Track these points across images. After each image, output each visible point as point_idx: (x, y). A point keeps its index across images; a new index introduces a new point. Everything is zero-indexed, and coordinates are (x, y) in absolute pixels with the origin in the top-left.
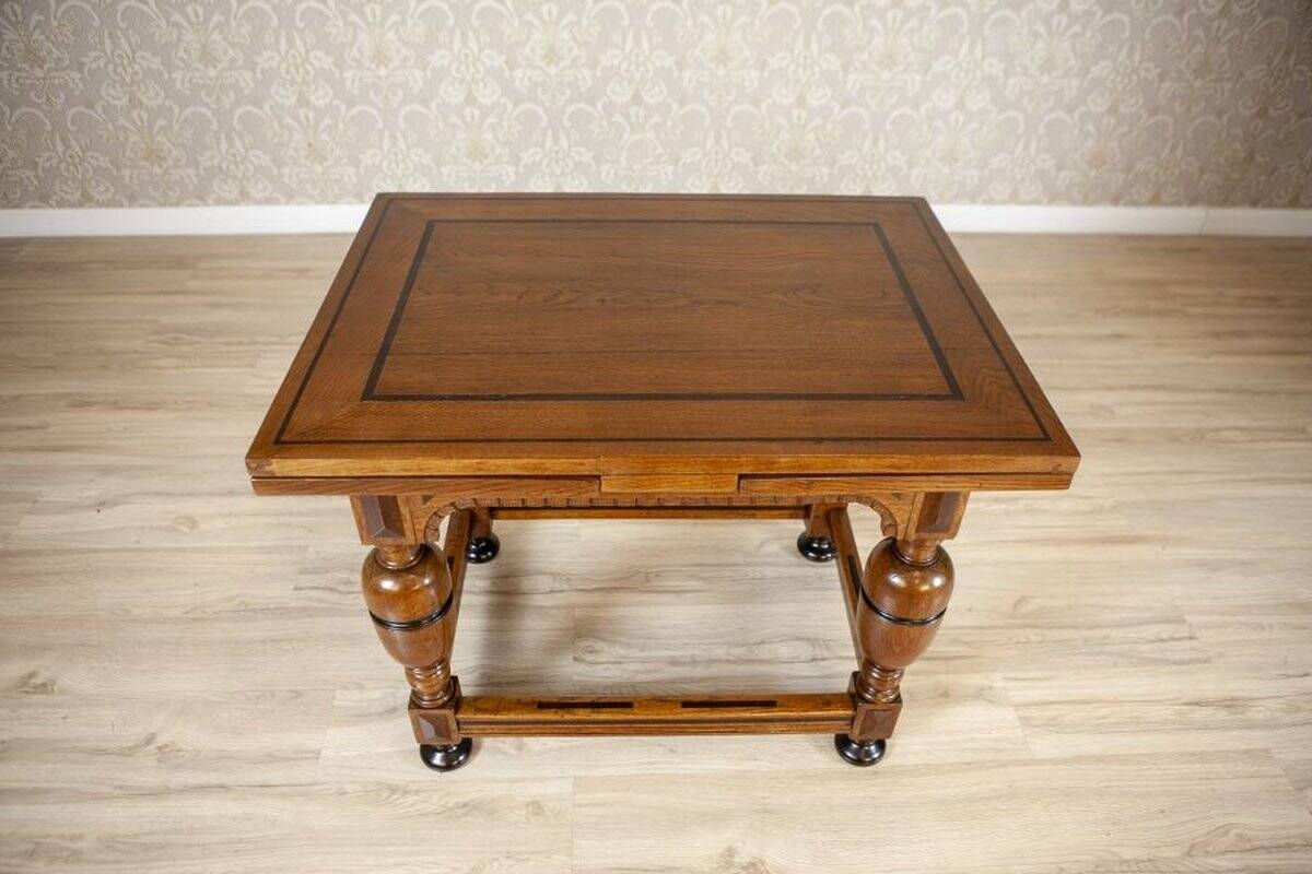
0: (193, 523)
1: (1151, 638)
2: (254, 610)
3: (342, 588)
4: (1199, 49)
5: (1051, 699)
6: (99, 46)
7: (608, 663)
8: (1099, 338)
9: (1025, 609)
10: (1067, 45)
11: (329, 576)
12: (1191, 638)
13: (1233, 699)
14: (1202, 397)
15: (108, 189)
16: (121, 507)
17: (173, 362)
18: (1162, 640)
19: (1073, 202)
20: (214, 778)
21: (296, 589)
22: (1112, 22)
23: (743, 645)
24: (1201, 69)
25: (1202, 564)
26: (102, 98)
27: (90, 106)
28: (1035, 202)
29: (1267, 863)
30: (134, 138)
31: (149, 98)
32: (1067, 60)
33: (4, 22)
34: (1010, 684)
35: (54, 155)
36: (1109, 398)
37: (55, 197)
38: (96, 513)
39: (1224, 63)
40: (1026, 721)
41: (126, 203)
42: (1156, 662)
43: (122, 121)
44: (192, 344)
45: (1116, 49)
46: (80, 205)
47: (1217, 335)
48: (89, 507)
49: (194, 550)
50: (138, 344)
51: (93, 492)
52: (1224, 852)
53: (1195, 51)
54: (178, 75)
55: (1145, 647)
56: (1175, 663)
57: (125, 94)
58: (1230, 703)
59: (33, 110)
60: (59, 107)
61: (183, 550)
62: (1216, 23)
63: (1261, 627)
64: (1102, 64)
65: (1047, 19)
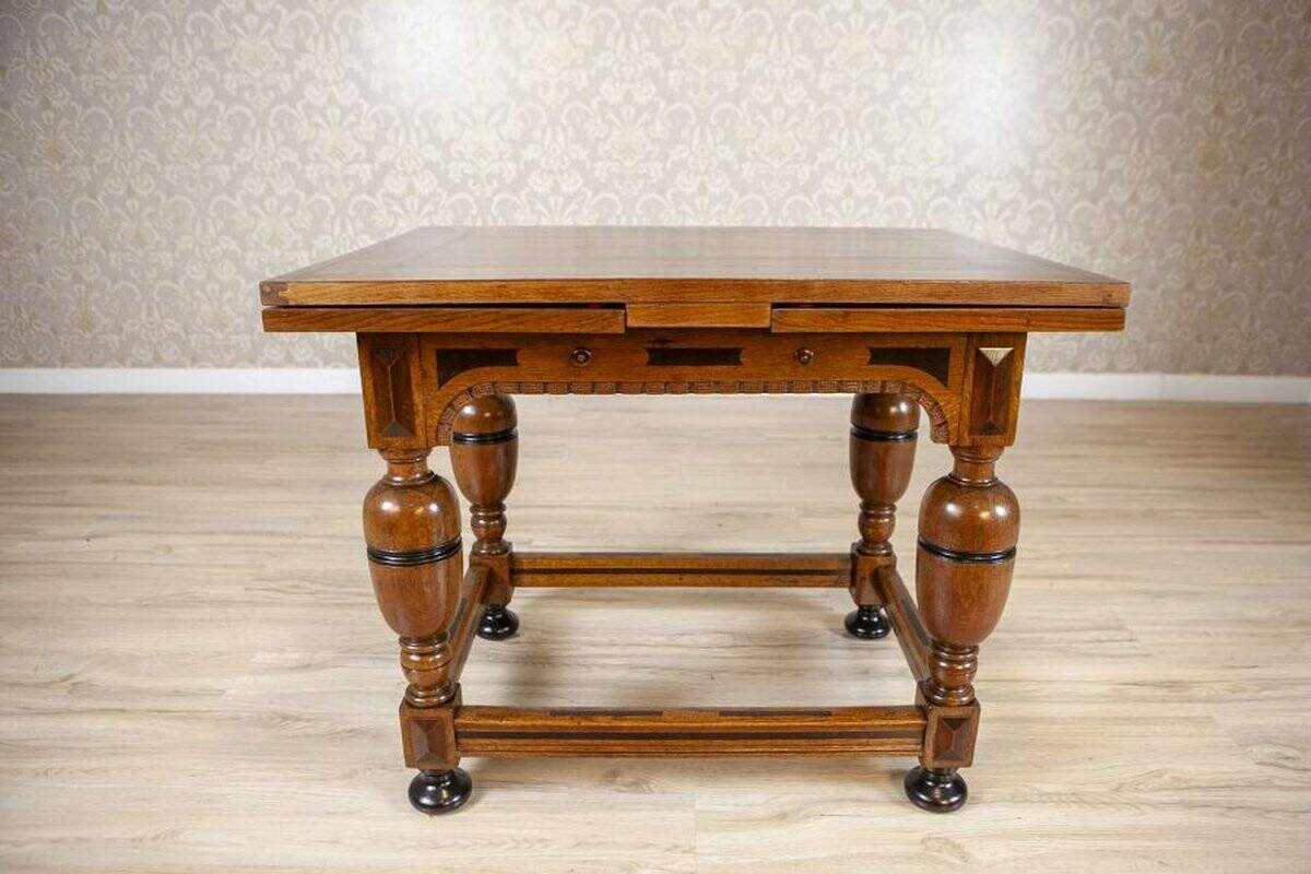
0: (169, 549)
1: (1090, 639)
2: (204, 602)
11: (282, 582)
12: (1131, 640)
13: (1174, 682)
18: (1102, 642)
20: (117, 705)
21: (246, 589)
22: (1038, 207)
29: (1205, 798)
38: (85, 541)
39: (1144, 242)
45: (1046, 231)
48: (81, 538)
49: (164, 565)
52: (1160, 789)
55: (1082, 646)
56: (1114, 657)
58: (1172, 685)
61: (153, 565)
63: (1207, 634)
64: (1036, 243)
65: (980, 206)
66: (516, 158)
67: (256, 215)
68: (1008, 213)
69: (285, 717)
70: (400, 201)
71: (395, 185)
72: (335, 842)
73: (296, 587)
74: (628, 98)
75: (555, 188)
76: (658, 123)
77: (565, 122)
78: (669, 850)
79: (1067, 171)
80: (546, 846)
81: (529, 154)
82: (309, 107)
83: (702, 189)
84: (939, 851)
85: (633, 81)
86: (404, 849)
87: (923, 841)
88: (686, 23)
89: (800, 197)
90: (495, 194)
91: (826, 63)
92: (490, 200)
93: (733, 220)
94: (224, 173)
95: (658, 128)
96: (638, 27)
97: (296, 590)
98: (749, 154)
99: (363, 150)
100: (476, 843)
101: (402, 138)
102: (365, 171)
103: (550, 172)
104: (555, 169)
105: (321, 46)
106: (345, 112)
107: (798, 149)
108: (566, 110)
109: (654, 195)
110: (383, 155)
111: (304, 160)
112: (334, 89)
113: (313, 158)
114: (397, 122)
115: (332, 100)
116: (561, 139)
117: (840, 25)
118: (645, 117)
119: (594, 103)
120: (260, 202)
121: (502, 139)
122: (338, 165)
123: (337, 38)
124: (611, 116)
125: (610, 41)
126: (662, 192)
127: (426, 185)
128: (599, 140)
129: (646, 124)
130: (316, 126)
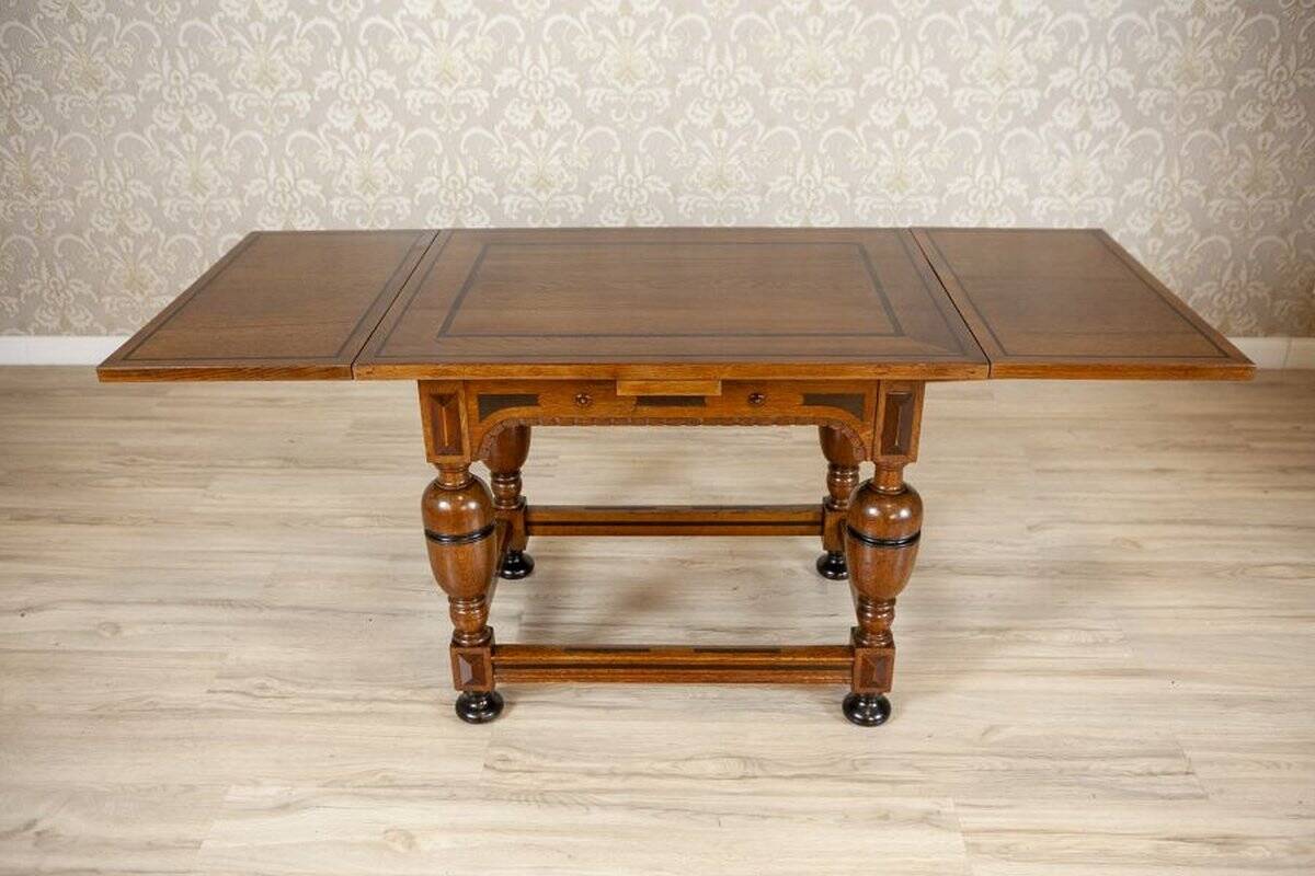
0: (116, 628)
1: (1140, 771)
2: (162, 710)
3: (256, 692)
4: (1245, 164)
5: (1007, 827)
6: (93, 175)
7: (520, 771)
8: (1139, 472)
9: (994, 738)
10: (1095, 163)
11: (247, 680)
12: (1187, 773)
13: (1226, 837)
14: (1251, 532)
15: (87, 317)
16: (46, 612)
17: (125, 481)
18: (1152, 774)
21: (209, 691)
22: (1141, 137)
23: (667, 760)
24: (1254, 185)
25: (1216, 700)
26: (91, 226)
27: (79, 233)
30: (118, 265)
31: (137, 226)
32: (1097, 178)
33: (5, 151)
34: (961, 810)
35: (37, 281)
36: (1138, 532)
37: (33, 324)
38: (19, 617)
39: (1278, 178)
40: (974, 848)
41: (104, 331)
42: (1141, 795)
43: (109, 249)
44: (148, 465)
45: (1151, 167)
46: (57, 333)
47: (1284, 470)
48: (15, 612)
49: (114, 654)
50: (93, 465)
51: (21, 598)
53: (1242, 167)
54: (167, 203)
55: (1130, 780)
56: (1163, 797)
57: (114, 221)
58: (1225, 841)
59: (23, 238)
60: (49, 234)
61: (100, 653)
62: (1261, 138)
63: (1277, 765)
64: (1137, 182)
65: (1069, 137)
67: (171, 156)
70: (348, 138)
71: (342, 120)
73: (263, 687)
75: (538, 121)
76: (664, 38)
77: (547, 39)
79: (1182, 92)
82: (226, 21)
89: (842, 129)
90: (463, 129)
92: (457, 136)
94: (127, 103)
95: (664, 44)
97: (263, 693)
98: (778, 77)
99: (298, 76)
101: (346, 63)
102: (302, 101)
104: (537, 98)
106: (273, 28)
107: (840, 70)
108: (549, 23)
109: (658, 129)
110: (323, 82)
111: (226, 88)
113: (237, 86)
114: (337, 41)
115: (256, 14)
116: (543, 61)
118: (649, 32)
119: (583, 15)
120: (175, 137)
121: (470, 60)
122: (268, 94)
126: (669, 125)
127: (377, 120)
128: (590, 61)
129: (649, 40)
130: (238, 45)
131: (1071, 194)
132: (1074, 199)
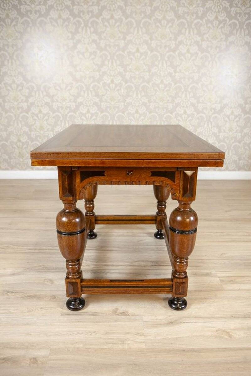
9: (224, 256)
10: (235, 124)
19: (246, 170)
28: (234, 170)
32: (236, 128)
34: (217, 272)
40: (221, 280)
64: (247, 129)
65: (228, 117)
66: (75, 101)
68: (237, 119)
69: (8, 292)
70: (37, 115)
71: (34, 110)
72: (28, 334)
74: (112, 81)
75: (88, 111)
77: (91, 89)
78: (136, 334)
80: (96, 334)
81: (80, 100)
82: (6, 84)
83: (137, 112)
84: (222, 334)
85: (114, 76)
86: (50, 336)
87: (217, 331)
88: (132, 57)
89: (169, 114)
90: (68, 113)
91: (178, 70)
92: (66, 115)
93: (147, 122)
95: (122, 91)
96: (115, 58)
97: (8, 248)
98: (152, 100)
99: (24, 99)
100: (74, 333)
101: (37, 95)
102: (25, 105)
103: (87, 106)
104: (88, 105)
105: (10, 64)
106: (18, 86)
107: (168, 98)
108: (92, 85)
109: (121, 114)
110: (31, 100)
111: (4, 102)
112: (14, 78)
113: (7, 101)
114: (35, 89)
115: (14, 82)
116: (90, 95)
117: (182, 57)
119: (101, 83)
121: (71, 95)
122: (16, 103)
123: (15, 61)
124: (107, 88)
125: (106, 62)
126: (123, 113)
127: (45, 110)
128: (103, 95)
129: (118, 90)
130: (8, 90)
131: (229, 132)
132: (231, 133)
